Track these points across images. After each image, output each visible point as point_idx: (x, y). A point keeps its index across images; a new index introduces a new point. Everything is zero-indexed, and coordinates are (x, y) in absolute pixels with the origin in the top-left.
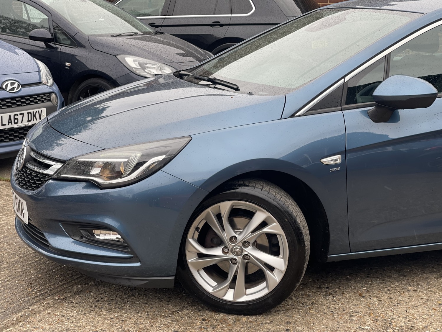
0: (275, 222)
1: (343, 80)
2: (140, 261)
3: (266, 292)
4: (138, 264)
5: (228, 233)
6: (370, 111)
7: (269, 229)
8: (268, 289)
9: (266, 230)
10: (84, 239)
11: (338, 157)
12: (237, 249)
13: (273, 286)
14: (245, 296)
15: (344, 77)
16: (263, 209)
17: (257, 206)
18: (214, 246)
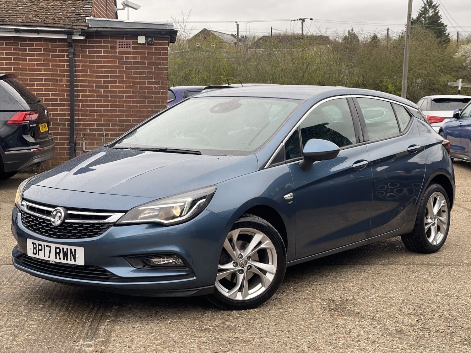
0: (268, 240)
1: (282, 143)
2: (195, 276)
3: (263, 289)
4: (195, 278)
5: (237, 252)
6: (301, 163)
7: (265, 245)
8: (265, 287)
9: (262, 246)
10: (146, 266)
11: (291, 194)
12: (243, 262)
13: (268, 284)
14: (249, 295)
15: (282, 142)
16: (260, 232)
17: (257, 230)
18: (225, 263)
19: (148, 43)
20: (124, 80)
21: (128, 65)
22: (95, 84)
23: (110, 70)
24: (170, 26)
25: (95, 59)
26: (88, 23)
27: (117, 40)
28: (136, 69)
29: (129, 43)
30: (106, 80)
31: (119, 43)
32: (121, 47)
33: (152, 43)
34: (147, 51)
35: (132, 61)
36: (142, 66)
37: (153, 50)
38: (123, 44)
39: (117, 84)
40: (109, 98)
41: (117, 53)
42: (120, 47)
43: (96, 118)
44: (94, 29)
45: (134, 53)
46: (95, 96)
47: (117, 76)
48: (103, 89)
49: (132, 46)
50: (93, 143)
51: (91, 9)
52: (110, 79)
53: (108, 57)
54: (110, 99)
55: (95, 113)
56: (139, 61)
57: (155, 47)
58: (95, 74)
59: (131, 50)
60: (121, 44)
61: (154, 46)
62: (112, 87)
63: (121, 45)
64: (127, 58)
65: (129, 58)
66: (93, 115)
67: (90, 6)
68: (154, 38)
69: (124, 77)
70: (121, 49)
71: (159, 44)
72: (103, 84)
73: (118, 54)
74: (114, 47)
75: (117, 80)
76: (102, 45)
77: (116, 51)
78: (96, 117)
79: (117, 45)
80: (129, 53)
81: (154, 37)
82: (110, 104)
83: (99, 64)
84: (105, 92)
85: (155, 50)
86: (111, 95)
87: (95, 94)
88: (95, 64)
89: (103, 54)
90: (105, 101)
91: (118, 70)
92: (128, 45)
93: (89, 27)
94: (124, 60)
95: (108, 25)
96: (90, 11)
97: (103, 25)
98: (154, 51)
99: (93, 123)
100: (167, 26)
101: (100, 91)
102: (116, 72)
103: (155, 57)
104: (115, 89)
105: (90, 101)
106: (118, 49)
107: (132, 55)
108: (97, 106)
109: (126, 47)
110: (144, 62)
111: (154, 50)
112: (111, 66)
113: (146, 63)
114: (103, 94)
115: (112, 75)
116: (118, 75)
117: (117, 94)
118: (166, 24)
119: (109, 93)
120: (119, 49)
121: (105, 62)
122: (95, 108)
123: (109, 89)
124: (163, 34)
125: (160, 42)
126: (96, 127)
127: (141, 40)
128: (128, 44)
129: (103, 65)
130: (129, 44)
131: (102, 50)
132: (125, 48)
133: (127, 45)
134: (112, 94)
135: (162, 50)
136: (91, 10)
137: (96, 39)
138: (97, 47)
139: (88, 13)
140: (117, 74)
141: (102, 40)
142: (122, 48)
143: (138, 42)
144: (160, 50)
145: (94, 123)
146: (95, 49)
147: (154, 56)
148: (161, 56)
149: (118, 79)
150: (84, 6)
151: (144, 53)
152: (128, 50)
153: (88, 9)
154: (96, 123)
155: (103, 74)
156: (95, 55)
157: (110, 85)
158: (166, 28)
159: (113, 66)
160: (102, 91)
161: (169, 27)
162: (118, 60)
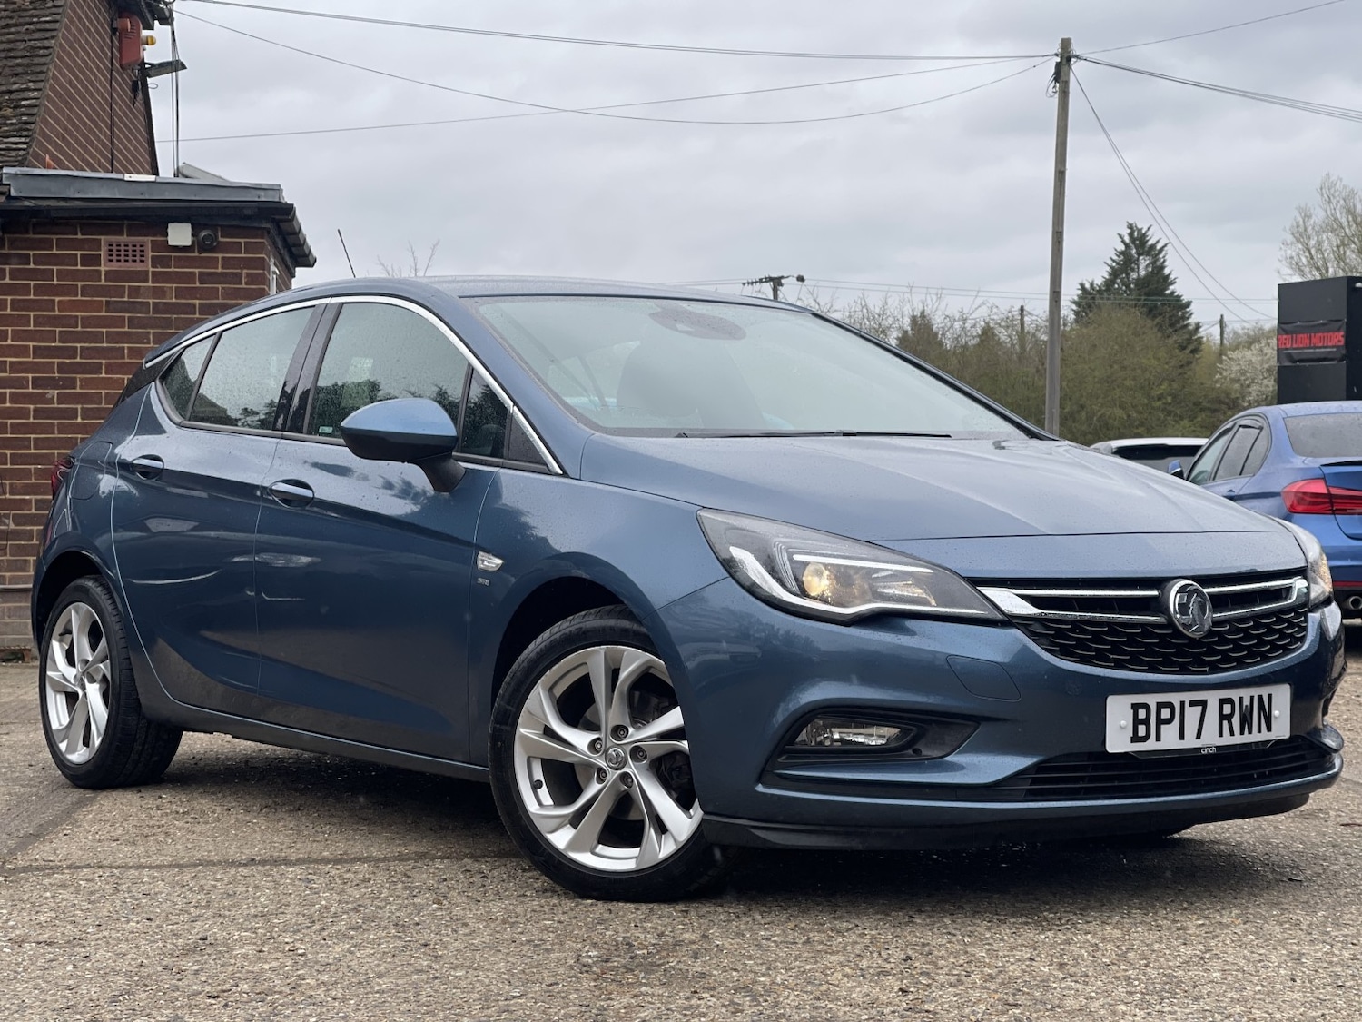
19: (199, 245)
20: (127, 360)
21: (139, 315)
22: (30, 376)
23: (79, 329)
24: (270, 192)
25: (32, 297)
26: (9, 185)
27: (102, 238)
28: (162, 328)
29: (141, 246)
30: (68, 361)
31: (110, 245)
32: (115, 258)
33: (215, 244)
34: (197, 270)
35: (151, 301)
36: (182, 316)
37: (217, 268)
38: (122, 248)
39: (103, 375)
40: (77, 418)
41: (103, 277)
42: (111, 258)
43: (33, 481)
44: (27, 203)
45: (157, 277)
46: (32, 413)
47: (103, 348)
48: (57, 391)
49: (151, 254)
50: (26, 560)
51: (25, 146)
52: (78, 360)
53: (72, 290)
54: (79, 420)
55: (32, 467)
56: (174, 300)
57: (223, 258)
58: (31, 344)
59: (147, 266)
60: (115, 248)
61: (220, 256)
62: (86, 383)
63: (115, 253)
64: (135, 292)
65: (141, 291)
66: (27, 474)
67: (23, 140)
68: (219, 229)
69: (126, 351)
70: (115, 263)
71: (236, 248)
72: (57, 375)
73: (106, 281)
74: (95, 260)
75: (104, 361)
76: (55, 251)
77: (99, 272)
78: (35, 479)
79: (102, 253)
80: (142, 276)
81: (221, 226)
82: (80, 436)
83: (45, 313)
84: (62, 399)
85: (223, 267)
86: (82, 408)
87: (32, 407)
88: (32, 314)
89: (55, 282)
90: (63, 428)
91: (104, 330)
92: (138, 253)
93: (9, 197)
94: (126, 299)
95: (72, 189)
96: (21, 153)
97: (55, 190)
98: (220, 270)
99: (24, 499)
100: (262, 193)
101: (49, 396)
102: (97, 337)
103: (223, 288)
104: (97, 389)
105: (16, 428)
106: (105, 265)
107: (150, 284)
108: (39, 444)
109: (130, 258)
110: (189, 304)
111: (220, 266)
112: (82, 318)
113: (195, 306)
114: (56, 406)
115: (86, 345)
116: (105, 345)
117: (103, 405)
118: (257, 184)
119: (78, 403)
120: (111, 263)
121: (62, 306)
122: (33, 451)
123: (78, 390)
124: (248, 218)
125: (240, 243)
126: (33, 511)
127: (180, 235)
128: (138, 248)
129: (55, 317)
130: (142, 248)
131: (55, 268)
132: (126, 261)
133: (134, 253)
134: (85, 406)
135: (245, 268)
136: (24, 149)
137: (34, 234)
138: (38, 260)
139: (12, 159)
140: (103, 343)
141: (54, 238)
142: (119, 261)
143: (170, 243)
144: (241, 268)
145: (28, 497)
146: (32, 266)
147: (220, 286)
148: (244, 286)
149: (104, 359)
150: (5, 140)
151: (190, 277)
152: (139, 267)
153: (14, 146)
154: (33, 497)
155: (57, 344)
156: (32, 283)
157: (79, 376)
158: (257, 199)
159: (88, 317)
160: (54, 397)
161: (265, 196)
162: (104, 299)
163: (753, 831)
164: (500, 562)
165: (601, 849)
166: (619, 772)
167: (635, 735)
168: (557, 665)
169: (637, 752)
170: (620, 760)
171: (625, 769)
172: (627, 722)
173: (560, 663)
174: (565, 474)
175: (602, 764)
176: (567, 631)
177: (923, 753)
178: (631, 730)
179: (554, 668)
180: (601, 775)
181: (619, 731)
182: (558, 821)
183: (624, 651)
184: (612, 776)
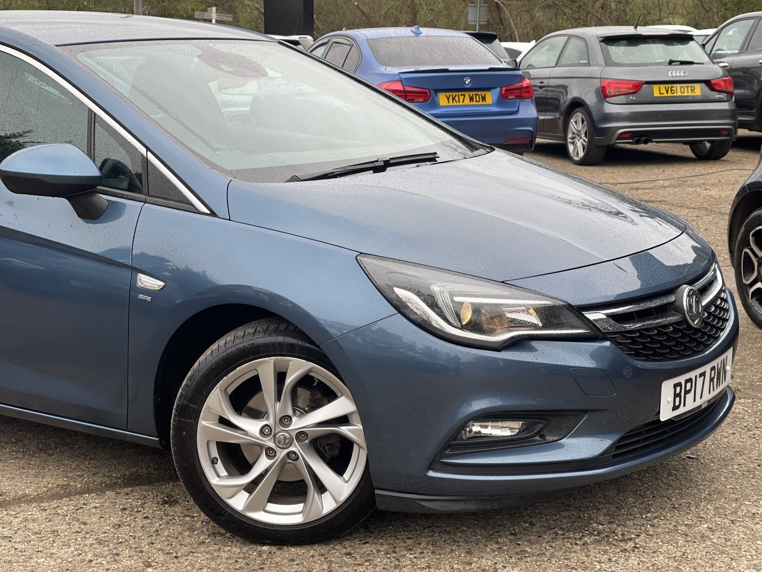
163: (419, 502)
164: (162, 284)
165: (271, 507)
166: (286, 451)
167: (299, 423)
168: (233, 373)
169: (301, 435)
170: (287, 442)
171: (292, 449)
172: (290, 412)
173: (235, 371)
174: (213, 214)
175: (271, 444)
176: (241, 346)
177: (547, 438)
178: (294, 419)
179: (230, 374)
180: (270, 453)
181: (285, 420)
182: (235, 489)
183: (290, 361)
184: (281, 454)
